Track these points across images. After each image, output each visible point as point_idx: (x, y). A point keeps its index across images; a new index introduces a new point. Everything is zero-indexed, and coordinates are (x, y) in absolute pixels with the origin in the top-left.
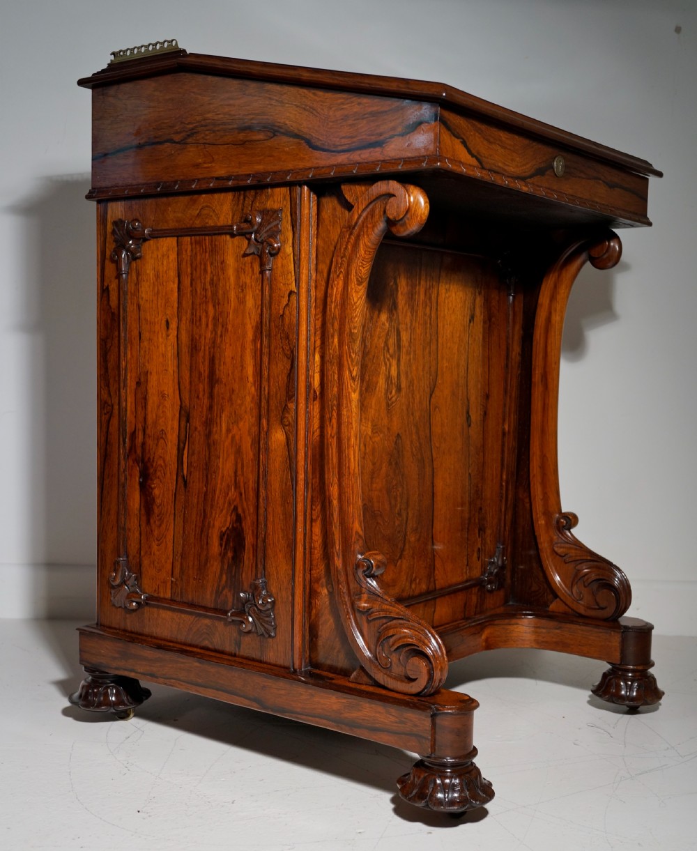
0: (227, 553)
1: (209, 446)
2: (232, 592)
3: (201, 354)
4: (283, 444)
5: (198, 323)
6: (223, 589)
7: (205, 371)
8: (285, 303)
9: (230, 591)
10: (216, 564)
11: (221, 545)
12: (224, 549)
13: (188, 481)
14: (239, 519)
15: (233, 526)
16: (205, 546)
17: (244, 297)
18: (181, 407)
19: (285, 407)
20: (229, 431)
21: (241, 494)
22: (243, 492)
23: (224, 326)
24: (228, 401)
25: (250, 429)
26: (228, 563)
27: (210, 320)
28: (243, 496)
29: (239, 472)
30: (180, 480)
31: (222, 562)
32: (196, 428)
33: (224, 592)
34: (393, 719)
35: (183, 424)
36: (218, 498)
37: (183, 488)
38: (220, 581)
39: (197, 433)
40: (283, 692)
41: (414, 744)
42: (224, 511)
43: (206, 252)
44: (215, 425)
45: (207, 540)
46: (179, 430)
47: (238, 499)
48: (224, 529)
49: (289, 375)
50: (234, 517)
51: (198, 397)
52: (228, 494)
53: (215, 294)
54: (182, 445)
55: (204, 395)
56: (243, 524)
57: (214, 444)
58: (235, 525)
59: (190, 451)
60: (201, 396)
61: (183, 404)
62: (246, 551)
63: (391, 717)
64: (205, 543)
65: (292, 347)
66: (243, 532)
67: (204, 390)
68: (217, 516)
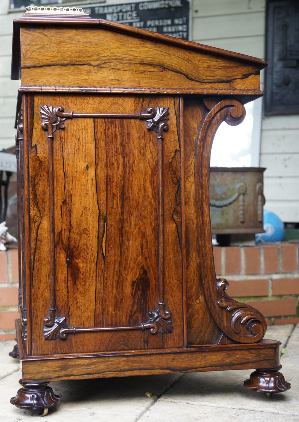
0: (137, 293)
1: (122, 235)
2: (142, 313)
3: (114, 184)
4: (174, 229)
5: (111, 167)
6: (135, 313)
7: (117, 193)
8: (173, 156)
9: (139, 314)
10: (129, 300)
11: (133, 289)
12: (135, 291)
13: (106, 255)
14: (145, 272)
15: (141, 277)
16: (120, 291)
17: (145, 153)
18: (100, 214)
19: (175, 209)
20: (136, 225)
21: (146, 259)
22: (148, 257)
23: (131, 168)
24: (135, 209)
25: (151, 223)
26: (138, 298)
27: (120, 165)
28: (148, 259)
29: (145, 247)
30: (100, 256)
31: (134, 298)
32: (112, 226)
33: (136, 315)
34: (253, 355)
35: (102, 223)
36: (130, 263)
37: (103, 261)
38: (132, 309)
39: (112, 228)
40: (186, 359)
41: (266, 364)
42: (135, 270)
43: (116, 127)
44: (126, 223)
45: (122, 287)
46: (99, 227)
47: (144, 262)
48: (134, 280)
49: (177, 193)
50: (142, 272)
51: (113, 208)
52: (137, 260)
53: (123, 151)
54: (101, 236)
55: (117, 206)
56: (148, 275)
57: (126, 233)
58: (142, 276)
59: (108, 239)
60: (115, 207)
61: (102, 213)
62: (151, 289)
63: (252, 355)
64: (121, 289)
65: (178, 179)
66: (148, 279)
67: (117, 204)
68: (129, 273)
